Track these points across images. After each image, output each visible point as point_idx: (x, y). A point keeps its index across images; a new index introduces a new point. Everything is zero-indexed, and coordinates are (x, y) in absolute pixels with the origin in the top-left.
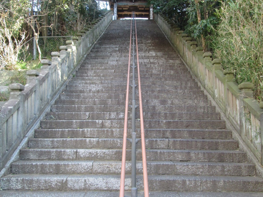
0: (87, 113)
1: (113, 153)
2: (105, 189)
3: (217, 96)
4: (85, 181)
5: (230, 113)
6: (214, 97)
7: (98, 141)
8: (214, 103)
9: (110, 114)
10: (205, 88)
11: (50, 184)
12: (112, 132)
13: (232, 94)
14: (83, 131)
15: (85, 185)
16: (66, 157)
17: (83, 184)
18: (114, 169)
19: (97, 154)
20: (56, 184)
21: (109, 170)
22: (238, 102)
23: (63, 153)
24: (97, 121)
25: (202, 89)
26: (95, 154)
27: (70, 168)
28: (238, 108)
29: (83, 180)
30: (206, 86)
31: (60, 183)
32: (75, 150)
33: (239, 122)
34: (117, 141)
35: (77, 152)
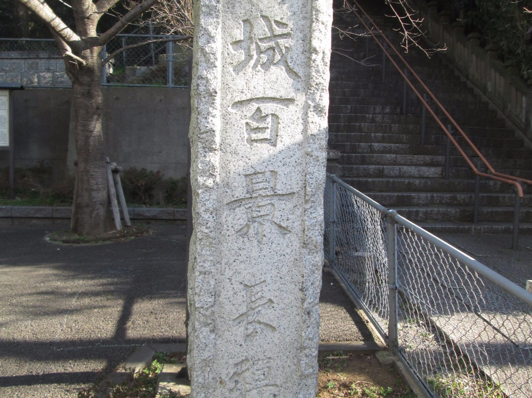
0: (349, 106)
1: (407, 148)
2: (418, 176)
3: (490, 90)
4: (400, 168)
5: (510, 110)
6: (485, 90)
7: (384, 136)
8: (485, 99)
9: (374, 109)
10: (468, 78)
11: (368, 171)
12: (391, 128)
13: (517, 90)
14: (360, 126)
15: (399, 173)
16: (360, 151)
17: (398, 172)
18: (416, 161)
19: (391, 148)
20: (374, 172)
21: (412, 162)
22: (524, 99)
23: (357, 146)
24: (367, 115)
25: (463, 79)
26: (389, 148)
27: (374, 159)
28: (524, 105)
29: (398, 168)
30: (470, 77)
31: (377, 170)
32: (369, 144)
33: (523, 120)
34: (403, 137)
35: (371, 146)
